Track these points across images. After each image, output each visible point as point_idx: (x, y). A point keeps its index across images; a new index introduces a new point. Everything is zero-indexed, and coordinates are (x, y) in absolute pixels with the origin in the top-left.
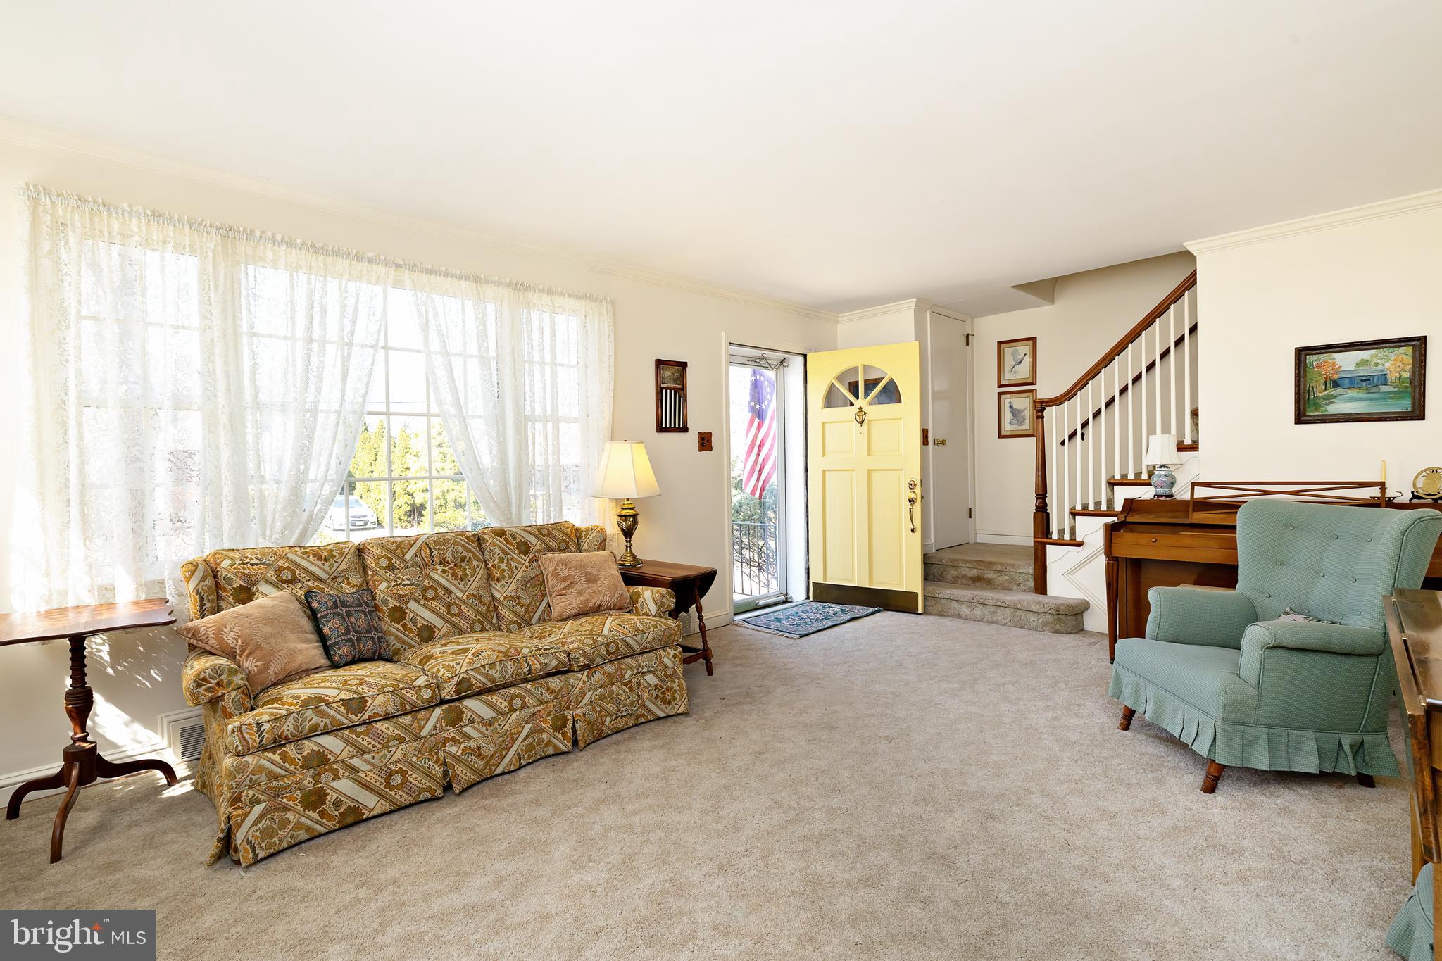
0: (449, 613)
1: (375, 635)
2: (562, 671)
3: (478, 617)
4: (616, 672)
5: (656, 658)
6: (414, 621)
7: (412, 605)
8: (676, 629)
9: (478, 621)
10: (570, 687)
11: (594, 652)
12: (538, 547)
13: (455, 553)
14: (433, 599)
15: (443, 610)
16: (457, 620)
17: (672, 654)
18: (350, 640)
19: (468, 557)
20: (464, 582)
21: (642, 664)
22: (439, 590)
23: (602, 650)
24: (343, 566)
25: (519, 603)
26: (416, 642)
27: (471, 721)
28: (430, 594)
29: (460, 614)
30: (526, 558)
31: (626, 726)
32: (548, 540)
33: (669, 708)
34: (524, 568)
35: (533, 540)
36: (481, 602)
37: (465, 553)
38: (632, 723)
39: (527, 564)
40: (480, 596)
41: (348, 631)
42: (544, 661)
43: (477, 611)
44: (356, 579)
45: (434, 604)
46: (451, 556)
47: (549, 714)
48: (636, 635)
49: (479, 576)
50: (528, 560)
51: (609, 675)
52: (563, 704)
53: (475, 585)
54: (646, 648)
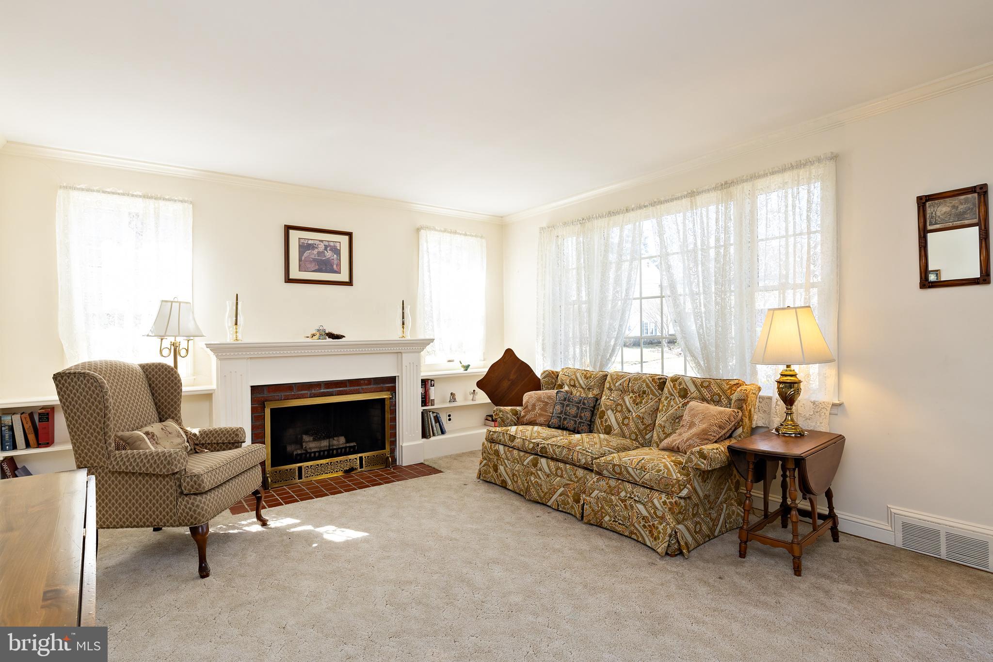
0: (623, 423)
1: (578, 420)
2: (587, 468)
3: (636, 431)
4: (615, 487)
5: (648, 495)
6: (606, 421)
7: (609, 412)
8: (674, 481)
9: (635, 433)
10: (586, 480)
11: (603, 466)
12: (694, 395)
13: (640, 387)
14: (620, 412)
15: (620, 420)
16: (625, 428)
17: (663, 500)
18: (560, 417)
19: (647, 391)
20: (637, 406)
21: (635, 492)
22: (624, 407)
23: (609, 467)
24: (593, 383)
25: (663, 431)
26: (602, 432)
27: (540, 470)
28: (619, 408)
29: (627, 425)
30: (682, 401)
31: (621, 532)
32: (704, 391)
33: (655, 543)
34: (676, 407)
35: (692, 388)
36: (642, 422)
37: (646, 389)
38: (627, 533)
39: (680, 405)
40: (643, 418)
41: (561, 413)
42: (580, 457)
43: (637, 427)
44: (596, 391)
45: (618, 414)
46: (637, 388)
47: (574, 489)
48: (637, 469)
49: (649, 405)
50: (683, 402)
51: (610, 487)
52: (582, 488)
53: (643, 410)
54: (646, 484)
